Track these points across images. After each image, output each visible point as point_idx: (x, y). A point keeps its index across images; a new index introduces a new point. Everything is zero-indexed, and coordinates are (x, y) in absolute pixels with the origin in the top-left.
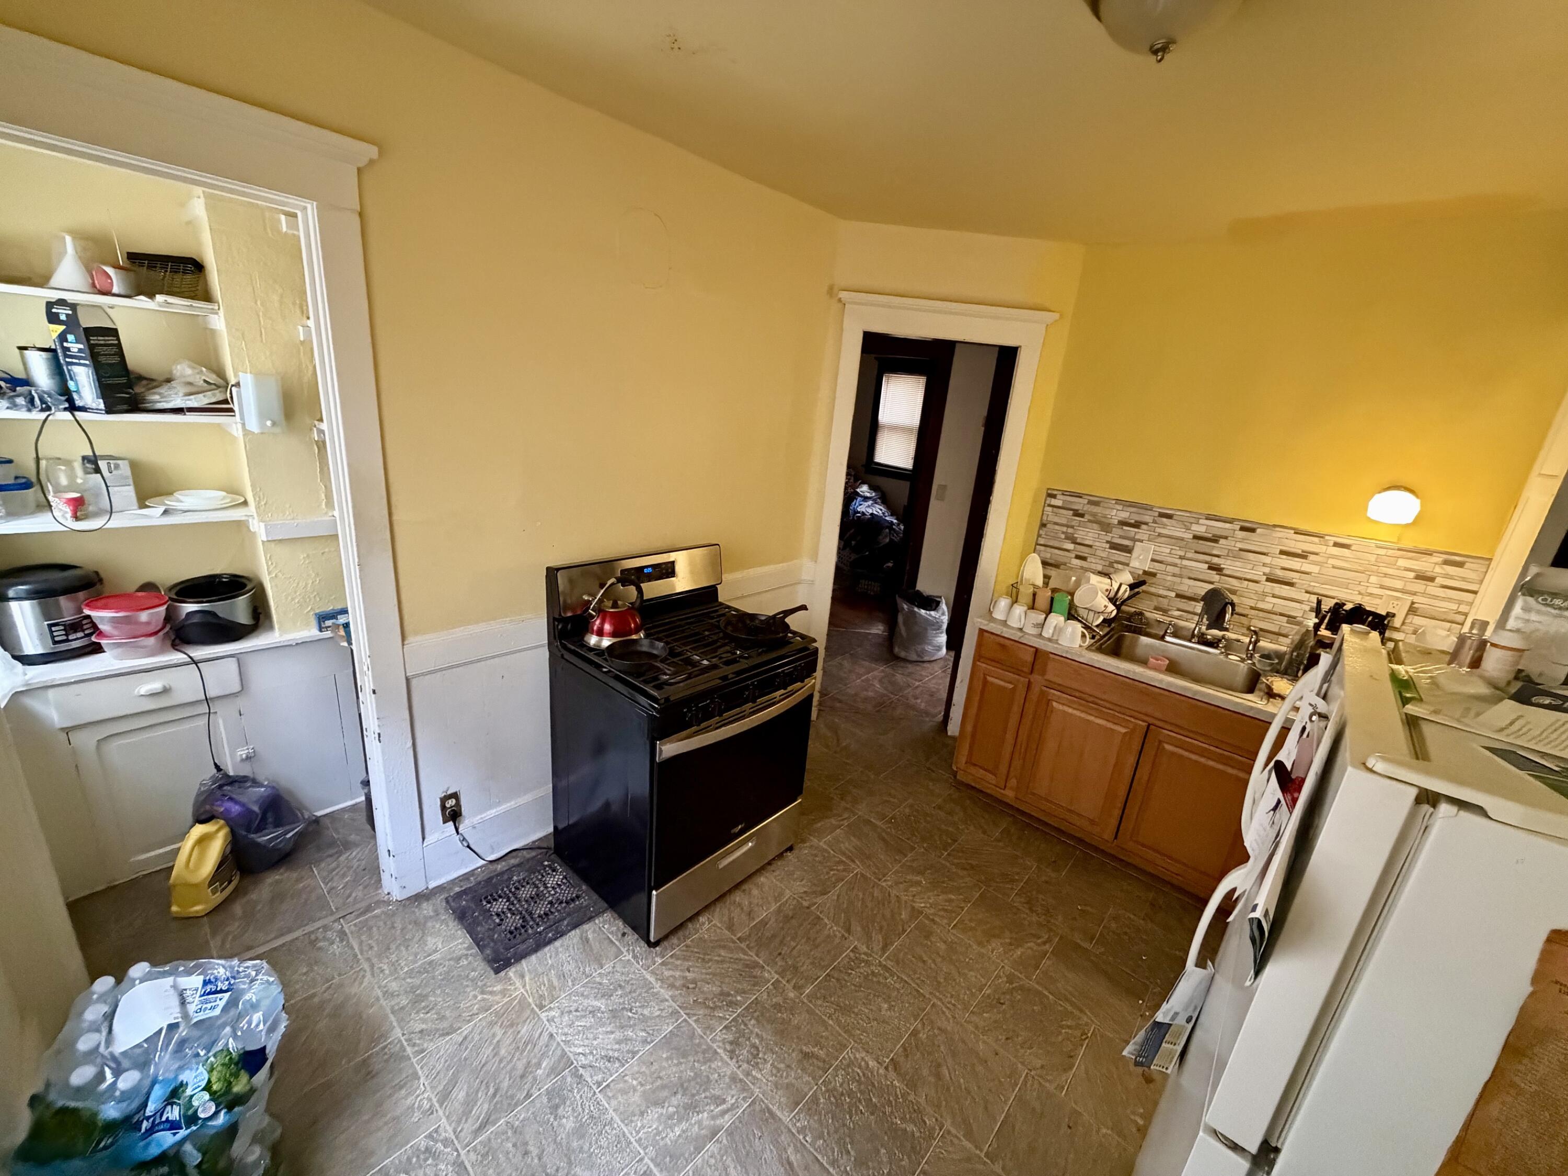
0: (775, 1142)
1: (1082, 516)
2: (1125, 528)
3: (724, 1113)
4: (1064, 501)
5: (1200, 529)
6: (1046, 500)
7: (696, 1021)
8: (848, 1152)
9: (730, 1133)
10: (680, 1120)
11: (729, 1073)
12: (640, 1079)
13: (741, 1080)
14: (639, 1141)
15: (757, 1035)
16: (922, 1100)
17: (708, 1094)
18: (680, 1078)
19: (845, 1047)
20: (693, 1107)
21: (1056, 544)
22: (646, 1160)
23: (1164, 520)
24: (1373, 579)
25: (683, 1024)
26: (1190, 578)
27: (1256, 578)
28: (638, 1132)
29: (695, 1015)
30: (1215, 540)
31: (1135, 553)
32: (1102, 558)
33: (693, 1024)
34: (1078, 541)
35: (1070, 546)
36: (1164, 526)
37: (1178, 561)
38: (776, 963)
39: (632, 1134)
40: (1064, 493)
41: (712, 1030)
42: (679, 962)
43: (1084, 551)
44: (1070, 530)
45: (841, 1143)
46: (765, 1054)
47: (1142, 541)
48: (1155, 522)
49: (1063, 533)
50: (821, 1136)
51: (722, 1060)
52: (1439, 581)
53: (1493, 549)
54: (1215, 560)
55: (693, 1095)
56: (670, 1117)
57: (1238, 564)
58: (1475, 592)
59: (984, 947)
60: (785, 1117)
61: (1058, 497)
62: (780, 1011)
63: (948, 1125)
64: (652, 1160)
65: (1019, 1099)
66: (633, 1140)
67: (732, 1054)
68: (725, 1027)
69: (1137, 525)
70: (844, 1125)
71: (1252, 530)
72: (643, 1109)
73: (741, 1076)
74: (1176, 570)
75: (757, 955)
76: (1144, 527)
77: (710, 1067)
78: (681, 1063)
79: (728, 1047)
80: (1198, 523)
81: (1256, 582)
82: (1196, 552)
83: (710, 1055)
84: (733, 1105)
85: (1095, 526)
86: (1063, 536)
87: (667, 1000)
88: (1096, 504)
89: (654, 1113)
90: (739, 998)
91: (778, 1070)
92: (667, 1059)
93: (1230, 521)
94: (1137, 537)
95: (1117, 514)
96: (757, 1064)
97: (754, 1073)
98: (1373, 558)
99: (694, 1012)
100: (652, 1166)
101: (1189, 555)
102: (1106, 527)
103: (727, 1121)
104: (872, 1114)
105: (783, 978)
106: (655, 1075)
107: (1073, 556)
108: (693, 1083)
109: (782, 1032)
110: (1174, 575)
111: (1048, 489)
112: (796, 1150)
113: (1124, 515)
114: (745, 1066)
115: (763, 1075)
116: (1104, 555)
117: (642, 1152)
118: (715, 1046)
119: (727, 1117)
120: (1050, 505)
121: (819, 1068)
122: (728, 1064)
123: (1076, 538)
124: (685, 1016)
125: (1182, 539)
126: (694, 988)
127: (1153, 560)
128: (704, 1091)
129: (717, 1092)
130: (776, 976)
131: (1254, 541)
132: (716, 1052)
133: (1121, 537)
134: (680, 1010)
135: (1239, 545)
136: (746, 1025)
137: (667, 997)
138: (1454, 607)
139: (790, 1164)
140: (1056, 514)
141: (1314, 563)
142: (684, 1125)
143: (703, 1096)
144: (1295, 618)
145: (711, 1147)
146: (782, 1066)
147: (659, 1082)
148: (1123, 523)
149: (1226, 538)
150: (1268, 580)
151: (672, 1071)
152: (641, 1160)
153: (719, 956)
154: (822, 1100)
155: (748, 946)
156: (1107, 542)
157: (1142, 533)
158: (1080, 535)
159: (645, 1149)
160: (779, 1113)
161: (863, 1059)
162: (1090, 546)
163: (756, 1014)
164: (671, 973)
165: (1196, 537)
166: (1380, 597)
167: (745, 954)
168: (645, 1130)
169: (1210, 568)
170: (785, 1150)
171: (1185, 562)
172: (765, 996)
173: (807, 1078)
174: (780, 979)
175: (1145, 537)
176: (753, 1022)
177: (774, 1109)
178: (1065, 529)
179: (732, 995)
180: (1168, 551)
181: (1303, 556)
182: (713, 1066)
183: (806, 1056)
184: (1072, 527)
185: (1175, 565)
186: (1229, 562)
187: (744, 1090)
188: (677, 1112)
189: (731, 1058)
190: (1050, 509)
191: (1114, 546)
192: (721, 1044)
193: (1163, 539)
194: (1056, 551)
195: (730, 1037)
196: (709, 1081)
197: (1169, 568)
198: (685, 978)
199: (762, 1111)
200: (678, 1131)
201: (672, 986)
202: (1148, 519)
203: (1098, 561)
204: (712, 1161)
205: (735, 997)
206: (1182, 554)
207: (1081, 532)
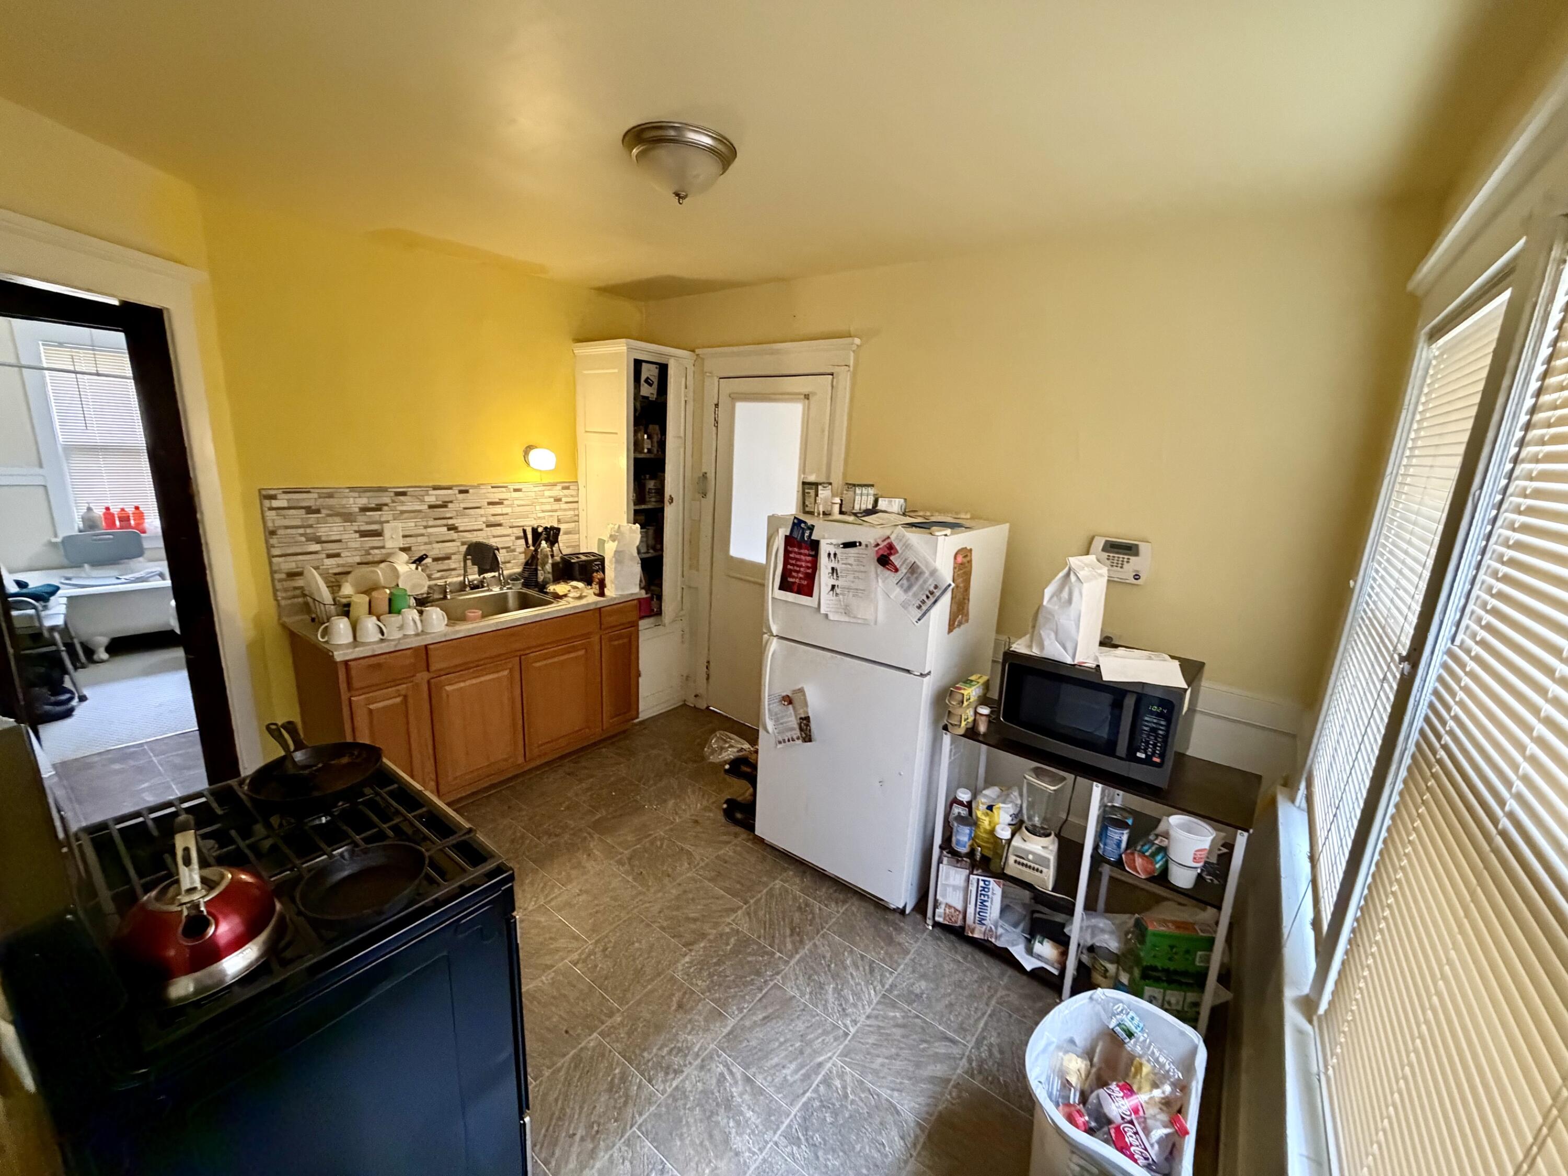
0: (751, 1029)
1: (318, 511)
2: (368, 513)
3: (731, 1073)
4: (288, 500)
5: (431, 499)
6: (261, 504)
7: (640, 1114)
8: (752, 980)
9: (747, 1067)
10: (742, 1113)
11: (696, 1073)
12: (704, 1166)
13: (703, 1060)
14: (761, 1150)
15: (659, 1049)
16: (714, 931)
17: (715, 1091)
18: (701, 1121)
19: (672, 977)
20: (728, 1104)
21: (299, 550)
22: (776, 1138)
23: (402, 498)
24: (538, 508)
25: (644, 1129)
26: (438, 542)
27: (479, 527)
28: (754, 1153)
29: (633, 1117)
30: (444, 505)
31: (387, 533)
32: (356, 549)
33: (644, 1117)
34: (323, 539)
35: (316, 547)
36: (402, 503)
37: (423, 531)
38: (578, 1035)
39: (756, 1160)
40: (287, 492)
41: (652, 1094)
42: (558, 1152)
43: (333, 548)
44: (309, 531)
45: (745, 984)
46: (678, 1041)
47: (388, 522)
48: (393, 502)
49: (301, 535)
50: (743, 997)
51: (683, 1081)
52: (564, 500)
53: (576, 476)
54: (450, 522)
55: (718, 1104)
56: (738, 1123)
57: (466, 520)
58: (577, 502)
59: (589, 871)
60: (731, 1022)
61: (279, 496)
62: (636, 1029)
63: (729, 920)
64: (775, 1133)
65: (710, 880)
66: (761, 1157)
67: (677, 1072)
68: (650, 1081)
69: (378, 508)
70: (734, 981)
71: (466, 492)
72: (732, 1154)
73: (699, 1060)
74: (425, 539)
75: (564, 1055)
76: (385, 508)
77: (691, 1092)
78: (687, 1122)
79: (671, 1076)
80: (428, 495)
81: (481, 530)
82: (435, 519)
83: (679, 1094)
84: (724, 1066)
85: (337, 519)
86: (303, 539)
87: (612, 1155)
88: (330, 496)
89: (737, 1142)
90: (617, 1071)
91: (693, 1029)
92: (682, 1139)
93: (450, 488)
94: (383, 519)
95: (355, 503)
96: (687, 1047)
97: (696, 1050)
98: (533, 494)
99: (629, 1119)
100: (779, 1132)
101: (431, 523)
102: (348, 517)
103: (738, 1070)
104: (724, 963)
105: (597, 1028)
106: (699, 1149)
107: (324, 556)
108: (707, 1107)
109: (656, 1026)
110: (426, 544)
111: (260, 491)
112: (754, 1014)
113: (363, 501)
114: (689, 1058)
115: (697, 1041)
116: (357, 545)
117: (769, 1146)
118: (669, 1090)
119: (734, 1070)
120: (271, 509)
121: (690, 998)
122: (688, 1074)
123: (320, 537)
124: (634, 1129)
125: (420, 511)
126: (599, 1125)
127: (404, 536)
128: (713, 1093)
129: (714, 1081)
130: (595, 1035)
131: (470, 500)
132: (677, 1088)
133: (368, 523)
134: (626, 1136)
135: (463, 505)
136: (649, 1061)
137: (607, 1157)
138: (572, 513)
139: (764, 1018)
140: (284, 517)
141: (508, 506)
142: (744, 1108)
143: (717, 1094)
144: (509, 547)
145: (759, 1081)
146: (689, 1027)
147: (707, 1143)
148: (364, 509)
149: (451, 502)
150: (488, 526)
151: (695, 1130)
152: (776, 1144)
153: (556, 1100)
154: (717, 995)
155: (549, 1068)
156: (356, 532)
157: (386, 514)
158: (323, 531)
159: (767, 1143)
160: (729, 1028)
161: (683, 965)
162: (339, 541)
163: (638, 1052)
164: (573, 1157)
165: (431, 507)
166: (544, 518)
167: (559, 1070)
168: (751, 1146)
169: (449, 529)
170: (755, 1022)
171: (430, 530)
172: (618, 1045)
173: (700, 1007)
174: (599, 1030)
175: (390, 518)
176: (645, 1054)
177: (726, 1031)
178: (301, 531)
179: (612, 1079)
180: (413, 524)
181: (500, 503)
182: (689, 1089)
183: (680, 1006)
184: (311, 526)
185: (422, 535)
186: (459, 521)
187: (711, 1058)
188: (733, 1118)
189: (682, 1072)
190: (273, 513)
191: (364, 534)
192: (668, 1084)
193: (406, 515)
194: (300, 557)
195: (661, 1075)
196: (704, 1092)
197: (420, 539)
198: (582, 1139)
199: (728, 1041)
200: (749, 1114)
201: (593, 1154)
202: (387, 500)
203: (354, 553)
204: (769, 1078)
205: (615, 1075)
206: (425, 523)
207: (323, 530)
